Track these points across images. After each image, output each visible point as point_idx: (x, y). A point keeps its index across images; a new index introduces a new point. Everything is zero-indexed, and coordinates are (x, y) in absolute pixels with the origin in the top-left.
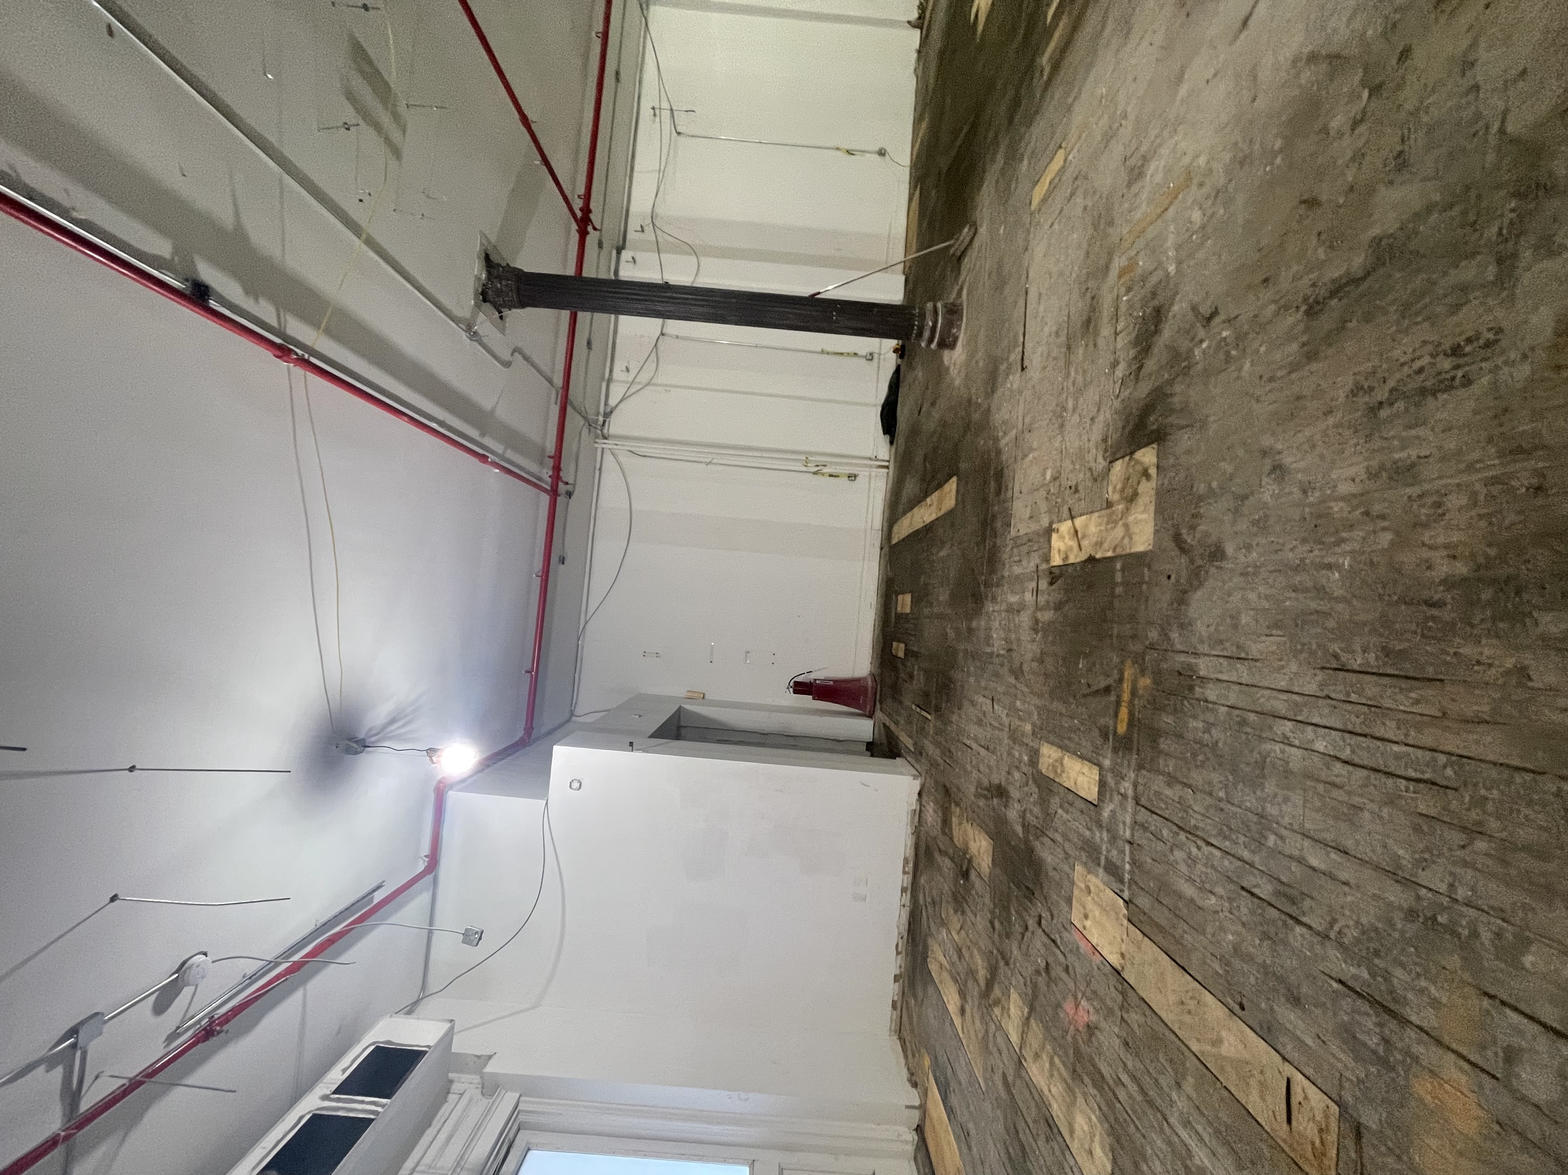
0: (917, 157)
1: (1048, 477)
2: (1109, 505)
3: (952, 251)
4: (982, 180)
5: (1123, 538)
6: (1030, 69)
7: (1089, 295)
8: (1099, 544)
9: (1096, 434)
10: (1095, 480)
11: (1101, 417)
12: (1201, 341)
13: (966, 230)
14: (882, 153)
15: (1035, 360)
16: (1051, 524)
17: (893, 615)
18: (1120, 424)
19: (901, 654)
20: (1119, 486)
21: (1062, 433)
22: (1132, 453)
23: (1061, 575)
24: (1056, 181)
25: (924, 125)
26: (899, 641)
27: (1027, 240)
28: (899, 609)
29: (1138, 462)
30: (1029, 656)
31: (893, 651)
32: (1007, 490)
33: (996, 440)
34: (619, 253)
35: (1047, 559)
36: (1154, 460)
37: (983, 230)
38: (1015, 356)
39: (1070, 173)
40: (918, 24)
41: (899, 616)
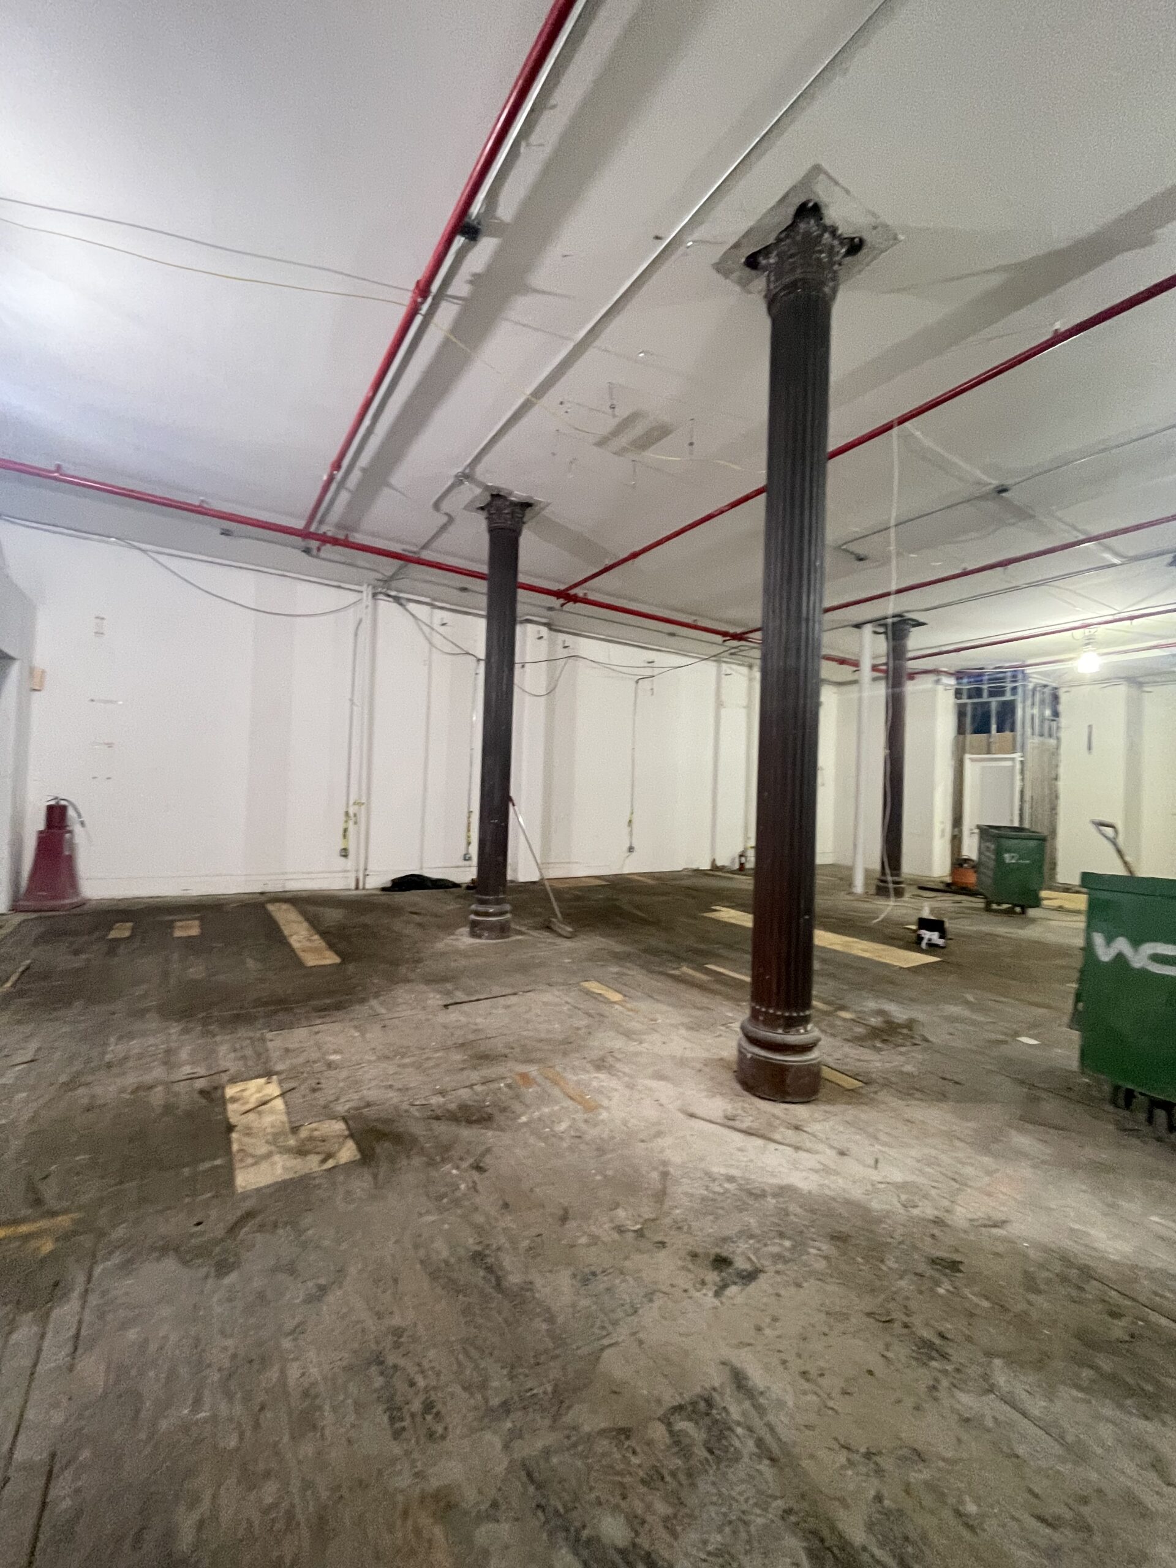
0: (629, 879)
1: (333, 1057)
2: (295, 1130)
3: (554, 920)
4: (608, 936)
5: (253, 1156)
6: (679, 959)
7: (507, 1051)
8: (248, 1132)
9: (372, 1095)
10: (325, 1107)
11: (391, 1094)
12: (457, 1168)
13: (570, 929)
14: (631, 849)
15: (453, 1016)
16: (277, 1073)
17: (171, 918)
18: (383, 1115)
19: (113, 935)
20: (316, 1133)
21: (379, 1058)
22: (351, 1136)
23: (211, 1100)
24: (601, 999)
25: (650, 882)
26: (133, 929)
27: (557, 983)
28: (179, 924)
29: (342, 1144)
30: (98, 1090)
31: (118, 925)
32: (320, 1017)
33: (377, 995)
34: (544, 624)
35: (233, 1080)
36: (343, 1161)
37: (567, 944)
38: (460, 996)
39: (604, 1008)
40: (715, 868)
41: (170, 925)
